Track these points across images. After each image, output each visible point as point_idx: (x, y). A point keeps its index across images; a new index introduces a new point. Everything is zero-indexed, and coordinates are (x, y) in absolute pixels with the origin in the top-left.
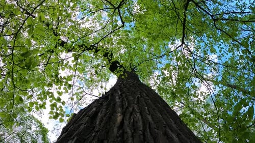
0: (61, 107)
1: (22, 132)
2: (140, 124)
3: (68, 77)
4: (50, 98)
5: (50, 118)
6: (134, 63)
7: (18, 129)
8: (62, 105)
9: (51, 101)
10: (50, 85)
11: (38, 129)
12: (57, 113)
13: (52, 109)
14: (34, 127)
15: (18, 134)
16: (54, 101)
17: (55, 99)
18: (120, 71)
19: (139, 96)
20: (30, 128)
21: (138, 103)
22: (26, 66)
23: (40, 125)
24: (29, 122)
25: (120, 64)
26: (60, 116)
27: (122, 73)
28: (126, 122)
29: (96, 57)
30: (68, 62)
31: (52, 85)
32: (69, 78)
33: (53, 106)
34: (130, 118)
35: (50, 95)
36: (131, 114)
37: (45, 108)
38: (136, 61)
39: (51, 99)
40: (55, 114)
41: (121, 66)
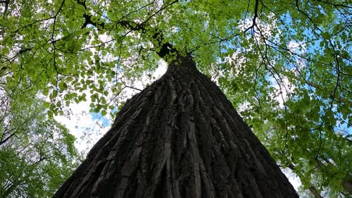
0: (103, 98)
1: (41, 142)
2: (192, 101)
3: (111, 62)
4: (90, 88)
5: (91, 111)
6: (190, 46)
7: (35, 138)
8: (104, 96)
9: (92, 92)
10: (90, 73)
11: (61, 137)
12: (99, 106)
13: (93, 101)
14: (56, 135)
15: (36, 146)
16: (95, 92)
17: (96, 90)
18: (173, 56)
19: (194, 82)
20: (52, 137)
21: (192, 88)
22: (69, 50)
23: (64, 131)
24: (49, 128)
25: (173, 47)
26: (103, 109)
27: (175, 59)
28: (180, 100)
29: (144, 39)
30: (110, 45)
31: (92, 73)
32: (112, 64)
33: (94, 97)
34: (183, 97)
35: (91, 84)
36: (185, 95)
37: (85, 100)
38: (193, 43)
39: (92, 89)
40: (96, 107)
41: (174, 50)
